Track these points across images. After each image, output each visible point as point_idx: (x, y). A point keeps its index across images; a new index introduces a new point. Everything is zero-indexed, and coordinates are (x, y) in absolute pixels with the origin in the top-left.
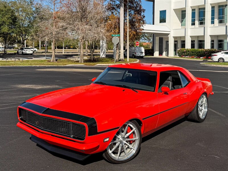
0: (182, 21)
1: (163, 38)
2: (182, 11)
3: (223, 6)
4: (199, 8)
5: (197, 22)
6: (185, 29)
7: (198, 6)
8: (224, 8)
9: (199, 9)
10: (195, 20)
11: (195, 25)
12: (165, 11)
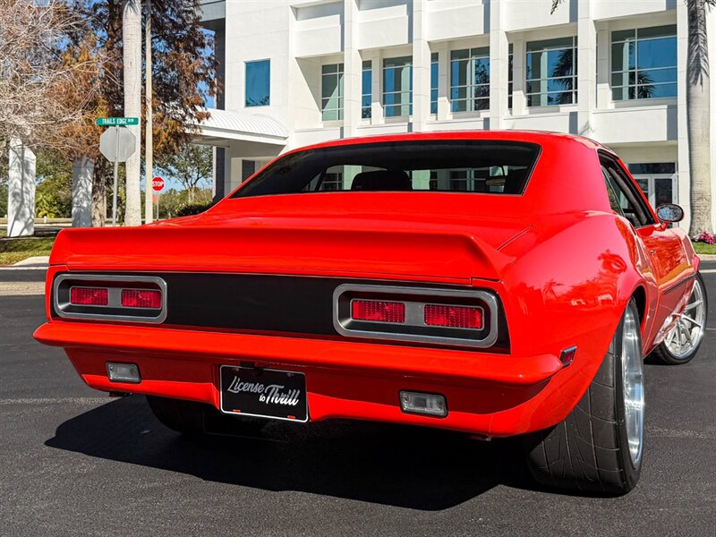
0: (324, 103)
1: (254, 162)
2: (325, 69)
3: (464, 53)
4: (384, 60)
5: (377, 108)
6: (342, 129)
7: (382, 50)
8: (470, 59)
9: (386, 62)
10: (373, 99)
11: (370, 117)
12: (267, 63)
